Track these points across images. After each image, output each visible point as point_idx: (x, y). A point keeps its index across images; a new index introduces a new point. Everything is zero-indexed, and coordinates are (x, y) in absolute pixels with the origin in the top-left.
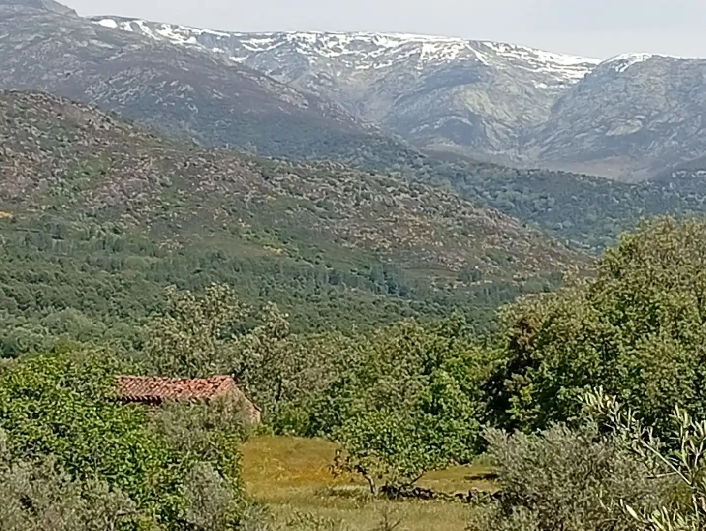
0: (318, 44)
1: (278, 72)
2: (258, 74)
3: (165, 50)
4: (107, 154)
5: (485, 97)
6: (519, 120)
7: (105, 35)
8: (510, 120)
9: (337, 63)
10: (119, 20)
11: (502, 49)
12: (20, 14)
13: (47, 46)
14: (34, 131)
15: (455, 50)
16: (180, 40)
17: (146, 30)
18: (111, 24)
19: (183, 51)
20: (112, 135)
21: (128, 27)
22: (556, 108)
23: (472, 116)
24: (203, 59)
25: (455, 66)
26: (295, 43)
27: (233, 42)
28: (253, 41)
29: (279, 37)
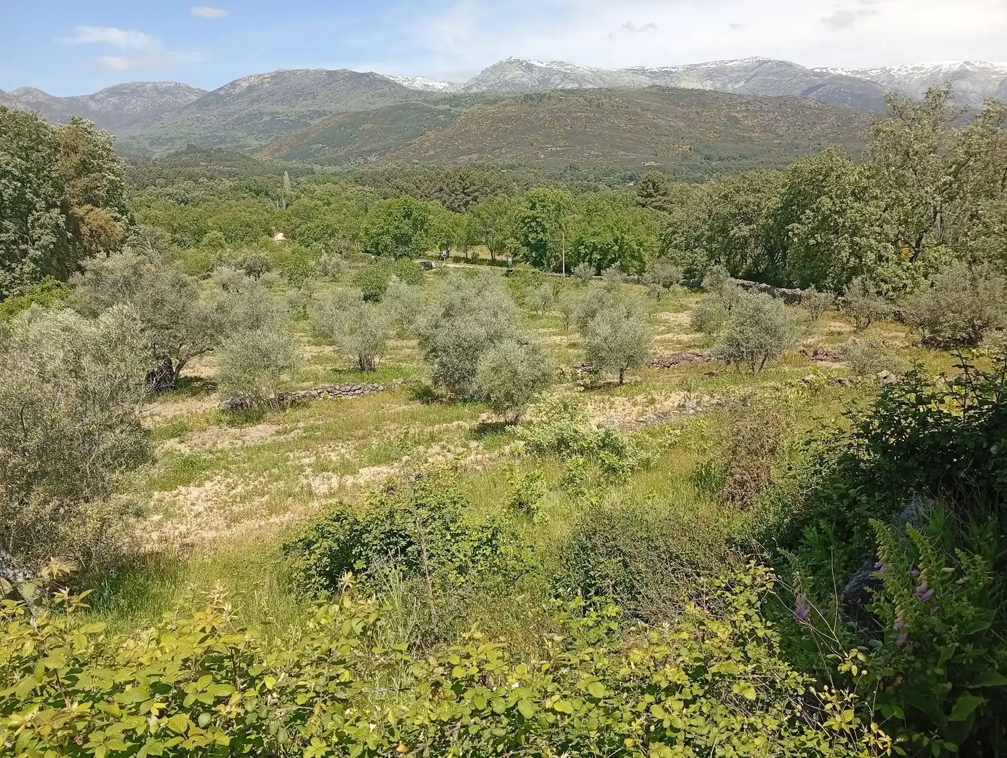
0: (899, 70)
1: (883, 82)
2: (875, 83)
3: (840, 77)
4: (816, 117)
5: (969, 83)
6: (984, 91)
7: (816, 74)
8: (980, 92)
9: (906, 77)
10: (821, 69)
11: (978, 63)
12: (785, 70)
13: (794, 81)
14: (789, 110)
15: (957, 67)
16: (844, 74)
17: (832, 71)
18: (818, 70)
19: (846, 77)
20: (818, 109)
21: (824, 70)
22: (1000, 85)
23: (963, 92)
24: (853, 79)
25: (956, 73)
26: (890, 70)
27: (865, 72)
28: (873, 71)
29: (883, 69)
